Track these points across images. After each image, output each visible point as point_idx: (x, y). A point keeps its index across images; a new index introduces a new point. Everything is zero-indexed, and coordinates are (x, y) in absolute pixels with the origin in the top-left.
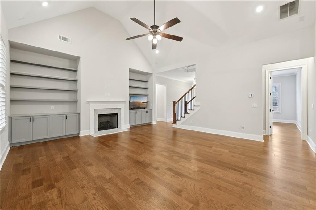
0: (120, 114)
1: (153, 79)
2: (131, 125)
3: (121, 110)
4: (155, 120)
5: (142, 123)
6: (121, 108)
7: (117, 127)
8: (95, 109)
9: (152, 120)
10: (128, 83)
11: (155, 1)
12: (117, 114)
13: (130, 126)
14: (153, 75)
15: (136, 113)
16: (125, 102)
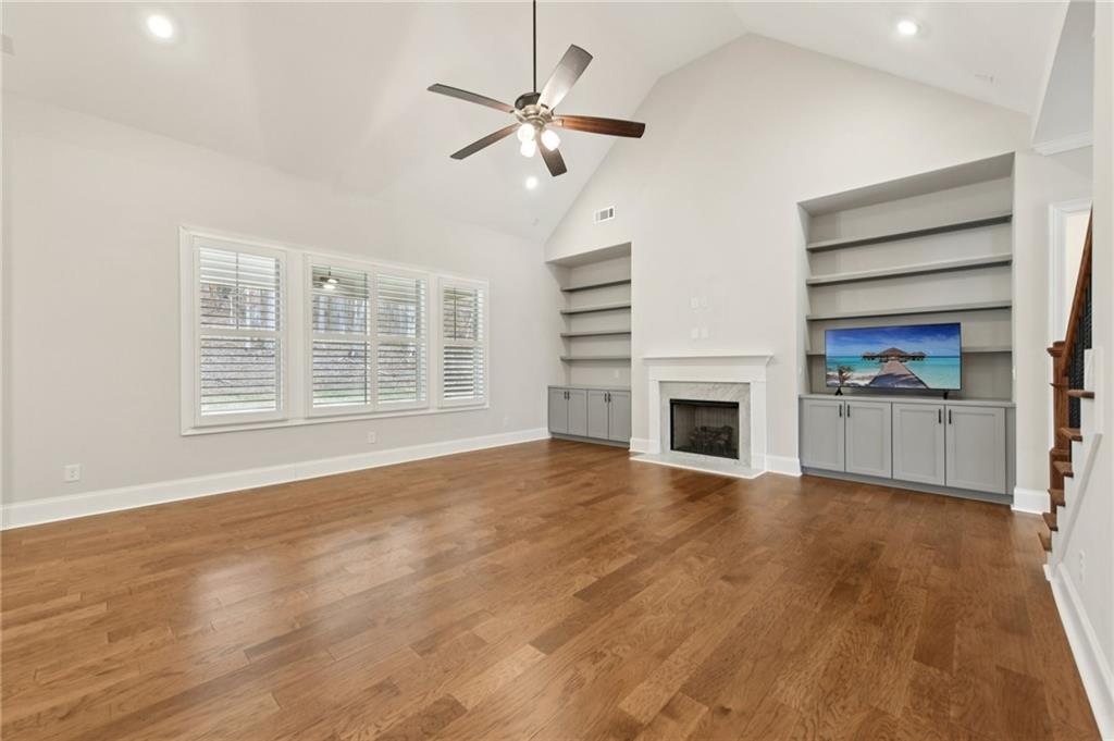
0: (748, 405)
3: (749, 391)
6: (748, 384)
7: (740, 458)
8: (661, 382)
11: (534, 3)
12: (735, 406)
14: (1017, 158)
15: (845, 412)
16: (765, 357)
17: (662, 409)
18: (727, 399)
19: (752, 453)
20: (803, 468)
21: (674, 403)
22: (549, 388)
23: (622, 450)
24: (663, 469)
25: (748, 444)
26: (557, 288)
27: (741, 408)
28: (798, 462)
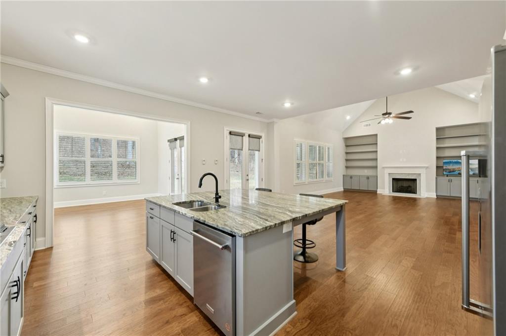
0: (420, 180)
2: (439, 195)
3: (420, 176)
7: (416, 193)
8: (389, 173)
12: (415, 180)
15: (450, 181)
16: (425, 167)
17: (389, 181)
18: (413, 178)
19: (422, 192)
20: (437, 196)
21: (393, 179)
22: (343, 175)
23: (374, 193)
24: (390, 196)
25: (420, 190)
26: (344, 144)
27: (417, 180)
28: (435, 194)
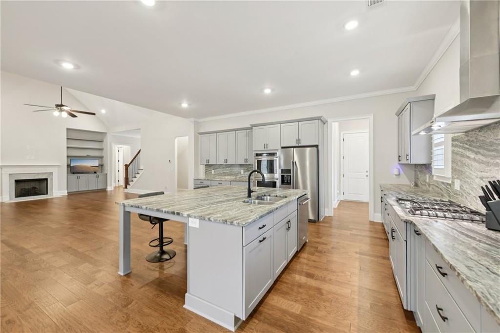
0: (52, 179)
1: (108, 139)
2: (69, 191)
3: (52, 175)
4: (111, 185)
5: (89, 189)
6: (52, 173)
7: (47, 194)
8: (10, 174)
9: (106, 186)
10: (64, 144)
12: (47, 179)
13: (68, 193)
14: (108, 134)
15: (78, 177)
16: (57, 165)
17: (10, 184)
18: (43, 177)
19: (54, 191)
21: (16, 181)
24: (11, 203)
25: (52, 189)
27: (49, 180)
28: (66, 191)
